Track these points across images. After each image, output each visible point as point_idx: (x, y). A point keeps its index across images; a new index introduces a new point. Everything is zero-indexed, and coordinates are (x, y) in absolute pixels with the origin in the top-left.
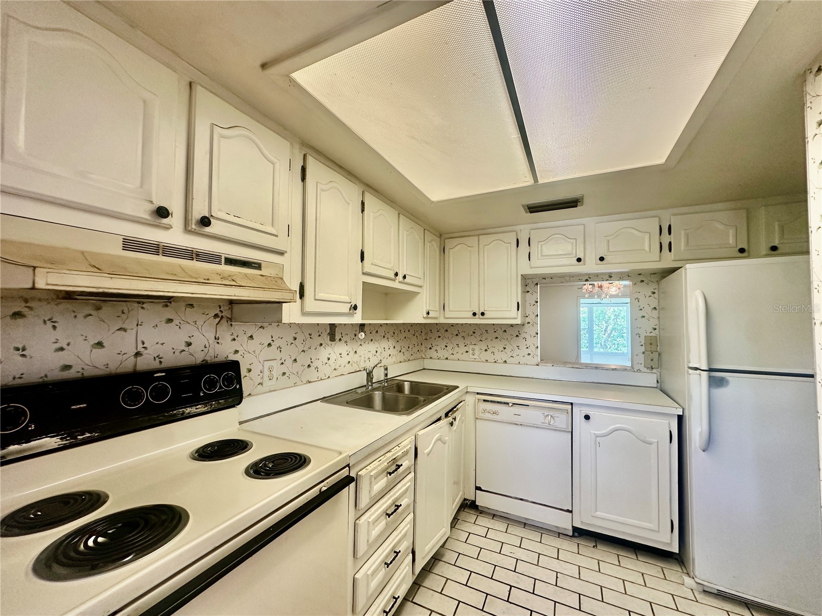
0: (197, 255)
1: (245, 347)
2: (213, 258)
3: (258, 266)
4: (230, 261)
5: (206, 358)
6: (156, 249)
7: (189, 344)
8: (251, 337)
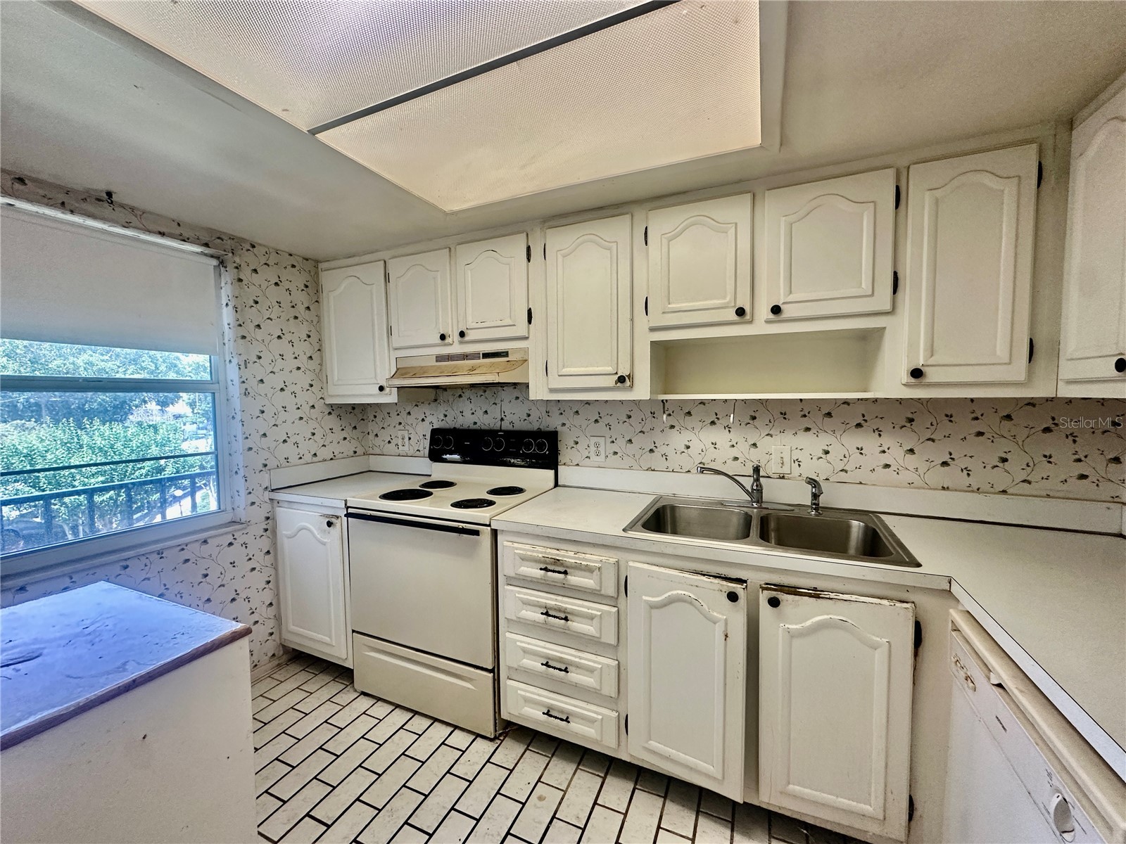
0: (467, 356)
1: (571, 421)
2: (474, 356)
3: (505, 354)
4: (486, 355)
5: (541, 427)
6: (449, 358)
7: (529, 415)
8: (577, 412)
